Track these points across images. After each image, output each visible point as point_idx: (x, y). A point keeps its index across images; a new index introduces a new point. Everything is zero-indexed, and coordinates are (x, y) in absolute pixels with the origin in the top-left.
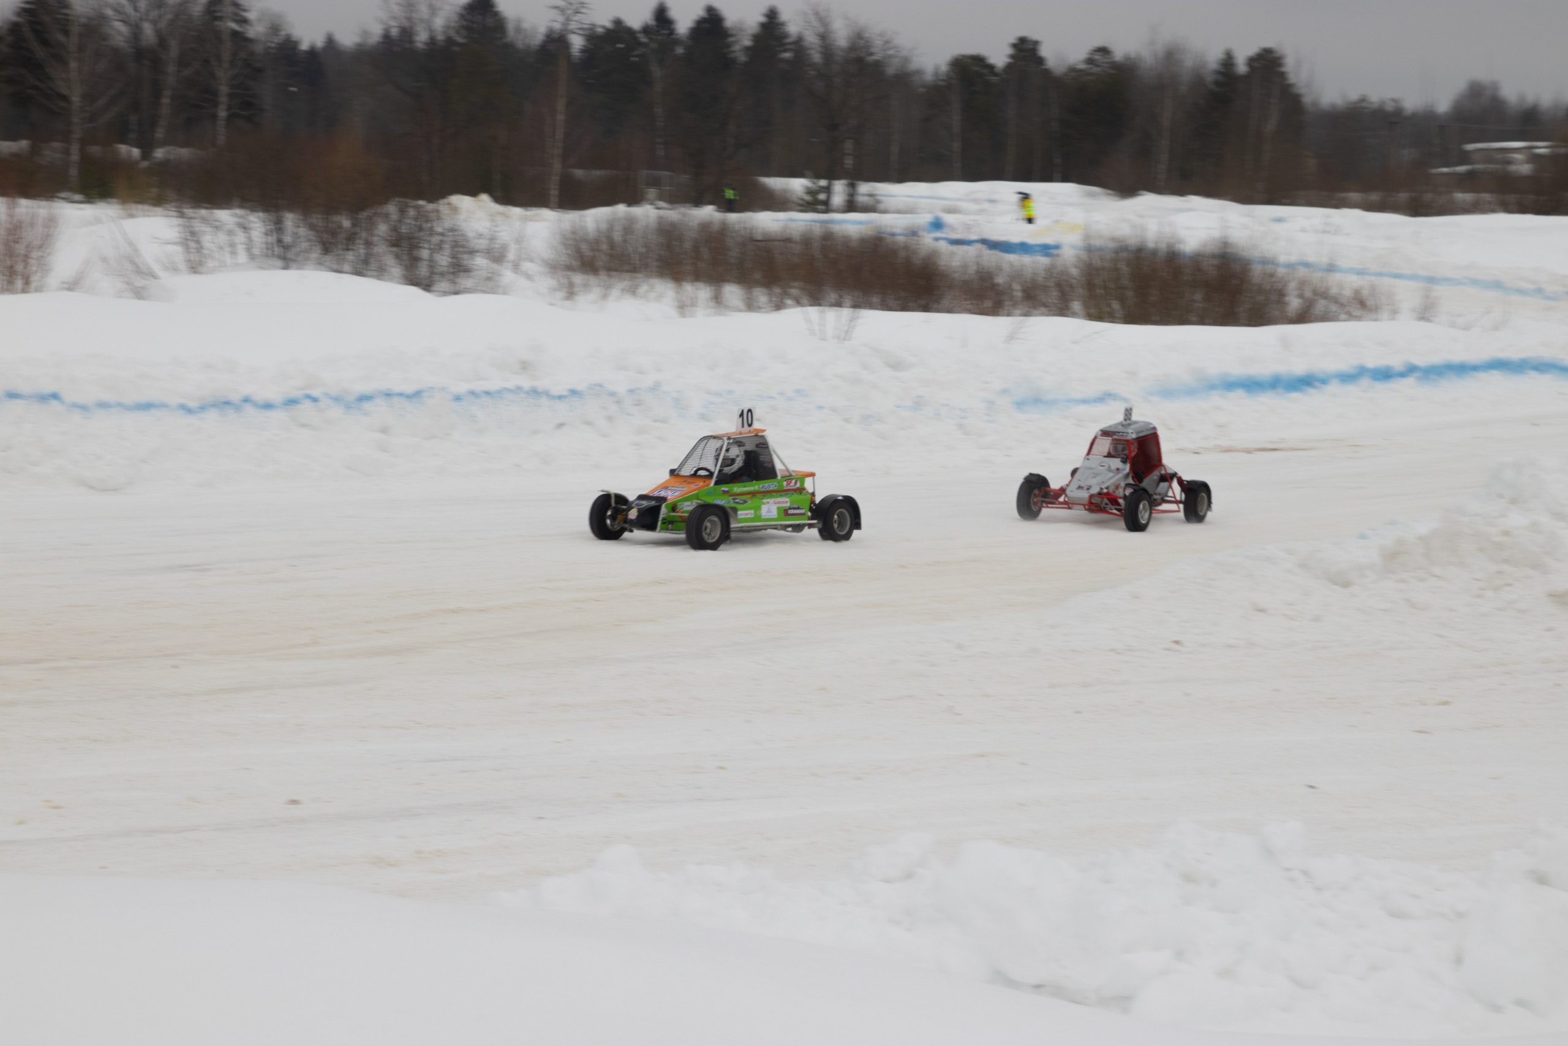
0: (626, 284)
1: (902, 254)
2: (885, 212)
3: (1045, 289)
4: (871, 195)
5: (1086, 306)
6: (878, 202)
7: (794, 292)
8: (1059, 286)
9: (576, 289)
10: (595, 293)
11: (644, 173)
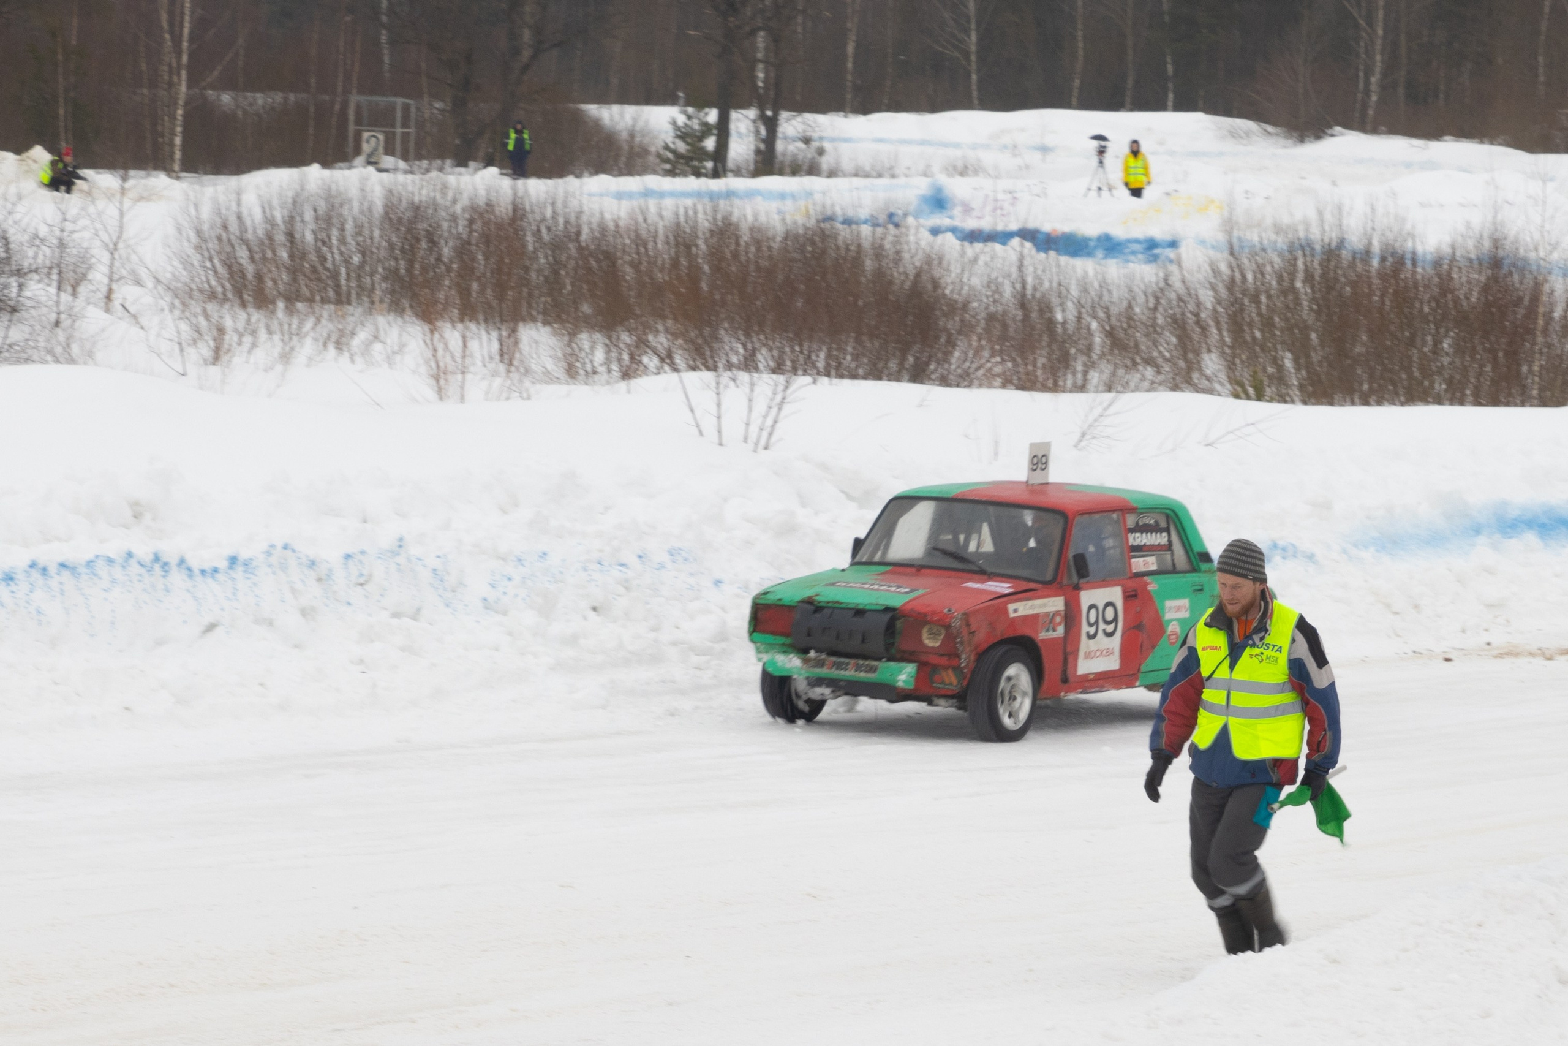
0: (327, 326)
1: (869, 264)
2: (832, 174)
3: (1152, 330)
4: (807, 141)
5: (1231, 367)
6: (821, 152)
7: (661, 341)
8: (1178, 324)
9: (230, 338)
10: (269, 347)
11: (355, 99)
